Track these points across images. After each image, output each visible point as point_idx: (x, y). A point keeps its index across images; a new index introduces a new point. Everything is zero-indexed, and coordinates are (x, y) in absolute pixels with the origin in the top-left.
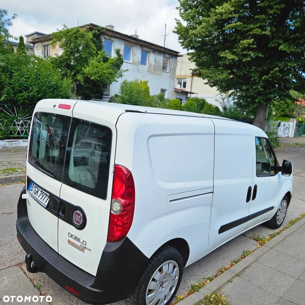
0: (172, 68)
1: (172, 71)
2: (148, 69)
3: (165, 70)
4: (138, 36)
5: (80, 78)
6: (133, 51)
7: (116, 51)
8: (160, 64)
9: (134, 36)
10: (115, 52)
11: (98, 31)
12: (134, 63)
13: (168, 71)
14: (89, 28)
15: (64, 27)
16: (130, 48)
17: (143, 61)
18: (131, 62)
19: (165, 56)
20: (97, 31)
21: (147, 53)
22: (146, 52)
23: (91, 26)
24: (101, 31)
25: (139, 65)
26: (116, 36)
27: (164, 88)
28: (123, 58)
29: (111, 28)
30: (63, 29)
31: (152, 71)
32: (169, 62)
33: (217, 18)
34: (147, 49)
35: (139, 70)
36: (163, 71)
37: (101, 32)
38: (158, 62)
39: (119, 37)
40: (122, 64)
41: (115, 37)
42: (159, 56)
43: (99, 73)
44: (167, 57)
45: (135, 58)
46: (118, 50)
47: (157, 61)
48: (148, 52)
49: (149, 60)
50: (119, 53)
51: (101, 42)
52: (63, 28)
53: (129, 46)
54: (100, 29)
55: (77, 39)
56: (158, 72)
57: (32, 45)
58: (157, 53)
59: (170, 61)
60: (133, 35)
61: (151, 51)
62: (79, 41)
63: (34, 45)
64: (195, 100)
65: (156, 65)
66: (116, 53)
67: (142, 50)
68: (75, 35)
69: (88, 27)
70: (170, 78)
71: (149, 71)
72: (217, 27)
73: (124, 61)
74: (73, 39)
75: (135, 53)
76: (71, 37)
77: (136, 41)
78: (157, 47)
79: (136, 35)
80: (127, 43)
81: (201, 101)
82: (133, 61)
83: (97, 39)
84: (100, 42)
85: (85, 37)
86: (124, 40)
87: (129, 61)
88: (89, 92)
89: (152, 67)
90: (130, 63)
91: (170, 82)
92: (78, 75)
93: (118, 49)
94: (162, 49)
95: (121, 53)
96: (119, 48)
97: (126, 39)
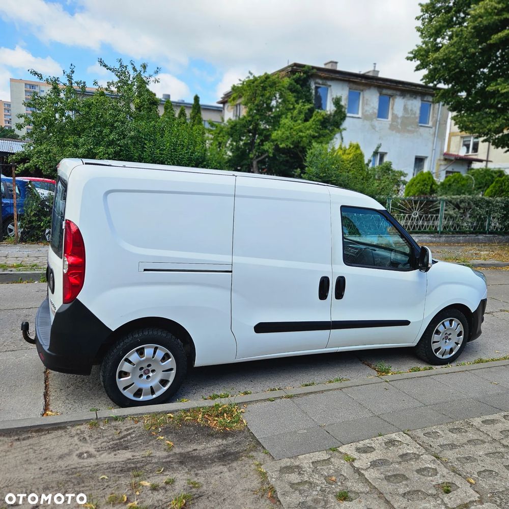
0: (438, 120)
1: (439, 124)
2: (391, 125)
3: (425, 123)
4: (378, 72)
5: (267, 147)
6: (363, 97)
7: (334, 100)
8: (415, 114)
9: (371, 74)
10: (332, 103)
11: (305, 73)
12: (366, 117)
13: (430, 124)
14: (290, 72)
15: (249, 75)
16: (360, 93)
17: (382, 112)
18: (360, 115)
19: (425, 99)
20: (302, 74)
21: (390, 98)
22: (388, 97)
23: (295, 67)
24: (308, 72)
25: (375, 120)
26: (333, 76)
27: (421, 154)
28: (346, 111)
29: (332, 65)
30: (247, 78)
31: (399, 126)
32: (433, 110)
33: (478, 25)
34: (389, 92)
35: (373, 127)
36: (420, 125)
37: (309, 74)
38: (411, 110)
39: (340, 78)
40: (343, 121)
41: (333, 79)
42: (412, 100)
43: (292, 137)
44: (429, 101)
45: (367, 108)
46: (338, 99)
47: (410, 108)
48: (392, 96)
49: (392, 108)
50: (339, 104)
51: (310, 90)
52: (247, 76)
53: (357, 90)
54: (308, 70)
55: (266, 90)
56: (410, 128)
57: (221, 105)
58: (408, 96)
59: (434, 107)
60: (368, 72)
61: (398, 93)
62: (269, 92)
63: (224, 106)
64: (482, 172)
65: (406, 116)
66: (334, 104)
67: (381, 94)
68: (262, 85)
69: (290, 69)
70: (435, 136)
71: (392, 127)
72: (478, 40)
73: (348, 115)
74: (259, 90)
75: (367, 100)
76: (256, 88)
77: (369, 80)
78: (409, 86)
79: (374, 71)
80: (355, 86)
81: (494, 174)
82: (363, 114)
83: (302, 86)
84: (308, 89)
85: (277, 85)
86: (349, 81)
87: (358, 114)
88: (287, 168)
89: (399, 121)
90: (359, 118)
91: (433, 143)
92: (267, 142)
93: (338, 97)
94: (418, 88)
95: (343, 103)
96: (339, 95)
97: (351, 80)
